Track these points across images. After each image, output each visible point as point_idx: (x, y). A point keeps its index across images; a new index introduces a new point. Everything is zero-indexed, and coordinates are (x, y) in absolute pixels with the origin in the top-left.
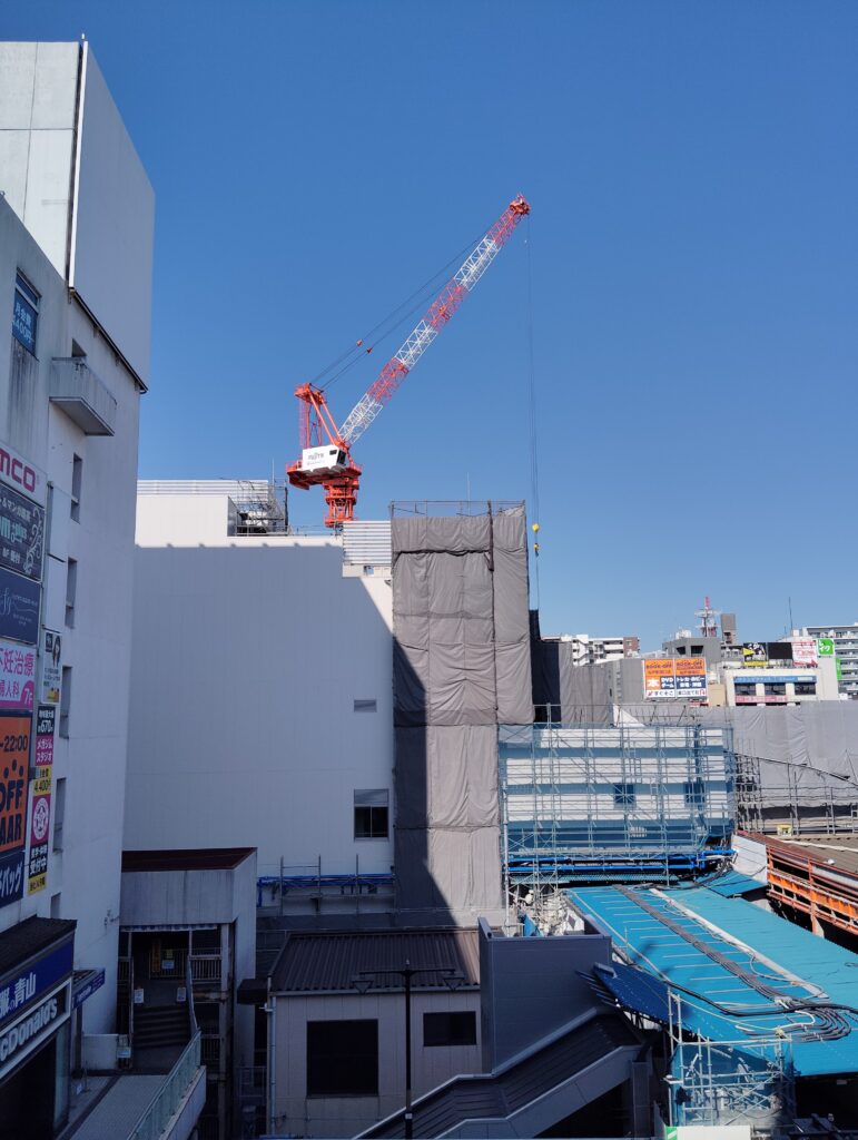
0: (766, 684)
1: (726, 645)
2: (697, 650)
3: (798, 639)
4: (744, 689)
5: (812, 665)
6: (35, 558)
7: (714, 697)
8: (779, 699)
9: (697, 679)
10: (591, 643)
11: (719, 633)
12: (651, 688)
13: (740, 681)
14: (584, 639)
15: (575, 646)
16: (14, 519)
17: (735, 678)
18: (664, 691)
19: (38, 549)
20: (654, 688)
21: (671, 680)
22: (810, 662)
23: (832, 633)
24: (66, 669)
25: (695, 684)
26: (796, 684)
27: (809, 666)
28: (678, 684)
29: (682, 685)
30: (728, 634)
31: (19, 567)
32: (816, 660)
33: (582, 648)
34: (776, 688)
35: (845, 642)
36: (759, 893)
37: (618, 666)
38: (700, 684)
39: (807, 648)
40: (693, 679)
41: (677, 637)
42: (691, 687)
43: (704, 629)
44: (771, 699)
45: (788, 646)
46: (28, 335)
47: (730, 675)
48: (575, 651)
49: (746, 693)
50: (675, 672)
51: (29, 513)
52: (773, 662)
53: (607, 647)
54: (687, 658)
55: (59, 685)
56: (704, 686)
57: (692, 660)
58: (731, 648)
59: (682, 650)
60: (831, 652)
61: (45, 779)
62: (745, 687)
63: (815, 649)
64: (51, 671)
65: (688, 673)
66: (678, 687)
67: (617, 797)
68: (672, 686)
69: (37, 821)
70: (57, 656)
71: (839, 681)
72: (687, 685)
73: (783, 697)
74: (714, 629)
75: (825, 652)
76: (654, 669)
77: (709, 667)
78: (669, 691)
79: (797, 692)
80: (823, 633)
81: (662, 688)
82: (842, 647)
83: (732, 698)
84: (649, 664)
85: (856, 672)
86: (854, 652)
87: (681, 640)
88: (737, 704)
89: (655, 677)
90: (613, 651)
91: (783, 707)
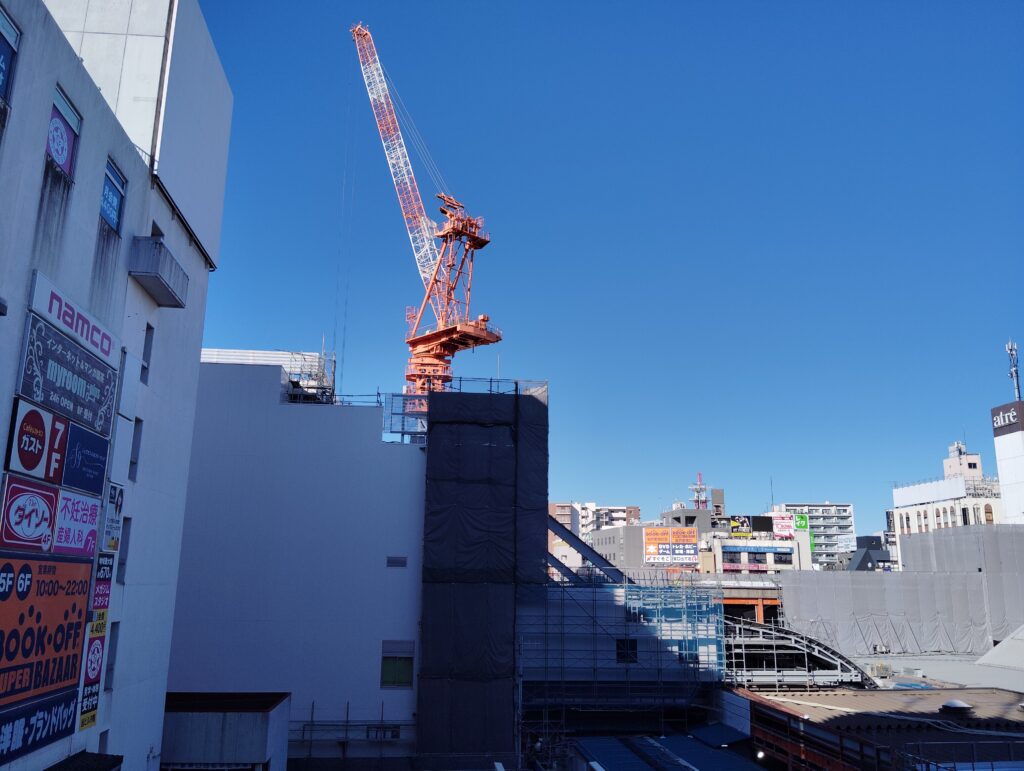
0: (749, 553)
1: (715, 517)
2: (690, 520)
3: (776, 513)
5: (790, 538)
6: (105, 416)
7: (704, 562)
8: (761, 567)
9: (690, 547)
10: (598, 510)
11: (710, 507)
12: (650, 554)
13: (728, 550)
14: (592, 507)
15: (584, 513)
16: (90, 380)
17: (723, 547)
18: (661, 556)
19: (108, 408)
20: (654, 554)
21: (668, 546)
22: (786, 533)
23: (806, 509)
24: (127, 520)
25: (688, 552)
26: (775, 553)
27: (787, 538)
28: (674, 550)
29: (677, 552)
30: (717, 507)
31: (91, 425)
32: (793, 533)
33: (591, 514)
34: (758, 557)
35: (817, 518)
36: (746, 746)
37: (621, 532)
38: (692, 552)
39: (787, 522)
40: (687, 546)
41: (674, 507)
42: (685, 554)
43: (697, 501)
44: (754, 567)
46: (114, 215)
47: (719, 544)
48: (583, 517)
49: (732, 561)
50: (672, 540)
51: (103, 375)
52: (756, 534)
53: (614, 515)
54: (681, 527)
55: (118, 534)
56: (696, 553)
57: (686, 529)
58: (720, 519)
59: (678, 519)
60: (805, 527)
61: (101, 622)
62: (731, 555)
63: (792, 523)
64: (112, 520)
65: (682, 541)
66: (674, 553)
67: (618, 654)
68: (668, 552)
69: (91, 661)
70: (119, 507)
71: (813, 553)
72: (682, 552)
73: (765, 565)
74: (705, 502)
76: (655, 538)
77: (700, 536)
78: (665, 557)
79: (776, 562)
80: (798, 508)
81: (659, 554)
82: (815, 522)
83: (720, 566)
84: (649, 531)
85: (827, 545)
86: (825, 527)
87: (677, 511)
88: (725, 571)
89: (653, 544)
90: (618, 519)
91: (763, 575)
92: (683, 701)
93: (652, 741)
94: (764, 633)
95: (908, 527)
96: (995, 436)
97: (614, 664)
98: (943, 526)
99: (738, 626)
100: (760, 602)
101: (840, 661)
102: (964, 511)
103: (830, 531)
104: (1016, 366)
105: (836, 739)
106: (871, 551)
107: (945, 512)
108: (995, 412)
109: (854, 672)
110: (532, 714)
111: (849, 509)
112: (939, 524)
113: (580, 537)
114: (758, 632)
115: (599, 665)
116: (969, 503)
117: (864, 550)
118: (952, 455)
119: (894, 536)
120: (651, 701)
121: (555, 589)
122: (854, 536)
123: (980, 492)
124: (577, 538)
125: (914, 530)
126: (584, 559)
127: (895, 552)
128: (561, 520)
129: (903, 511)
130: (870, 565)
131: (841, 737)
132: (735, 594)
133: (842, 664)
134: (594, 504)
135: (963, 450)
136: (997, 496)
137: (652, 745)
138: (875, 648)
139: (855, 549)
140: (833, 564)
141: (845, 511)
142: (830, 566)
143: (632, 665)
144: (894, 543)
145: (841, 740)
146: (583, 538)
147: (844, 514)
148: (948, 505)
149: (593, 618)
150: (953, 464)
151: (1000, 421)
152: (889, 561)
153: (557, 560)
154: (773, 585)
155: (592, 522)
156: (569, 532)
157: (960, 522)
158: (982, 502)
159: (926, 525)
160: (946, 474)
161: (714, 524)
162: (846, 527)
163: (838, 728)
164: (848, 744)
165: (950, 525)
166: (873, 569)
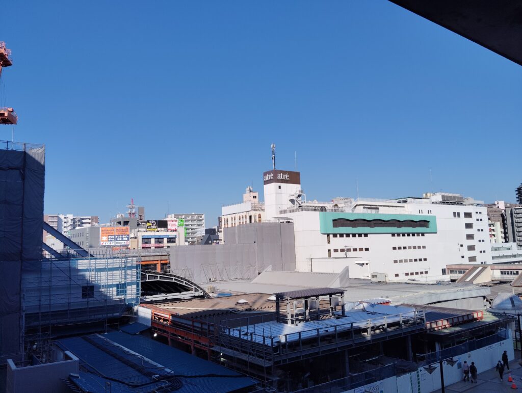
0: (155, 239)
1: (139, 221)
2: (126, 223)
3: (170, 218)
4: (146, 241)
5: (175, 230)
7: (132, 244)
8: (161, 245)
9: (125, 236)
10: (74, 219)
11: (137, 216)
12: (103, 241)
13: (145, 237)
14: (71, 217)
15: (66, 220)
17: (143, 236)
18: (109, 242)
20: (106, 241)
21: (113, 237)
22: (174, 229)
23: (183, 217)
25: (124, 239)
26: (168, 238)
28: (117, 239)
29: (118, 239)
30: (140, 216)
32: (176, 228)
33: (70, 221)
34: (160, 240)
35: (188, 221)
36: (148, 331)
37: (88, 230)
38: (126, 239)
39: (174, 223)
40: (124, 236)
41: (118, 216)
42: (122, 240)
43: (130, 213)
44: (157, 245)
45: (167, 221)
47: (140, 235)
48: (65, 222)
49: (147, 243)
50: (115, 233)
52: (159, 229)
53: (84, 221)
54: (121, 227)
56: (128, 240)
57: (124, 228)
58: (142, 222)
59: (119, 223)
62: (146, 240)
63: (177, 223)
65: (121, 234)
66: (117, 240)
67: (83, 294)
68: (113, 240)
71: (185, 237)
72: (121, 239)
74: (134, 214)
75: (180, 225)
76: (106, 232)
77: (131, 231)
78: (112, 242)
79: (168, 242)
80: (180, 216)
81: (109, 241)
82: (188, 223)
83: (141, 245)
84: (103, 229)
85: (192, 233)
86: (192, 225)
87: (119, 218)
88: (143, 248)
89: (105, 236)
90: (85, 223)
91: (161, 249)
92: (118, 314)
93: (100, 336)
94: (160, 277)
95: (227, 224)
96: (265, 184)
97: (81, 300)
98: (241, 223)
99: (147, 274)
100: (159, 262)
101: (194, 287)
102: (250, 217)
103: (193, 227)
104: (274, 154)
105: (190, 323)
106: (211, 236)
107: (243, 217)
108: (265, 174)
109: (200, 291)
110: (31, 331)
111: (203, 216)
112: (240, 223)
113: (63, 233)
114: (157, 276)
115: (72, 301)
116: (252, 213)
117: (208, 235)
118: (247, 192)
119: (221, 228)
120: (100, 316)
121: (47, 262)
122: (204, 229)
123: (257, 208)
124: (61, 234)
125: (230, 225)
126: (65, 245)
127: (221, 235)
128: (51, 224)
129: (226, 217)
130: (210, 242)
131: (193, 322)
132: (147, 259)
133: (195, 288)
134: (72, 215)
135: (252, 189)
136: (263, 210)
137: (100, 338)
138: (210, 280)
139: (204, 235)
140: (194, 242)
141: (201, 217)
142: (192, 243)
143: (90, 299)
144: (221, 232)
145: (193, 323)
146: (65, 234)
147: (201, 219)
148: (244, 214)
149: (69, 277)
150: (247, 196)
151: (267, 178)
152: (218, 240)
153: (49, 247)
154: (166, 254)
155: (71, 225)
156: (56, 231)
157: (248, 222)
158: (257, 213)
159: (235, 223)
160: (244, 201)
161: (138, 225)
162: (201, 225)
163: (192, 317)
164: (196, 324)
165: (244, 223)
166: (211, 244)
